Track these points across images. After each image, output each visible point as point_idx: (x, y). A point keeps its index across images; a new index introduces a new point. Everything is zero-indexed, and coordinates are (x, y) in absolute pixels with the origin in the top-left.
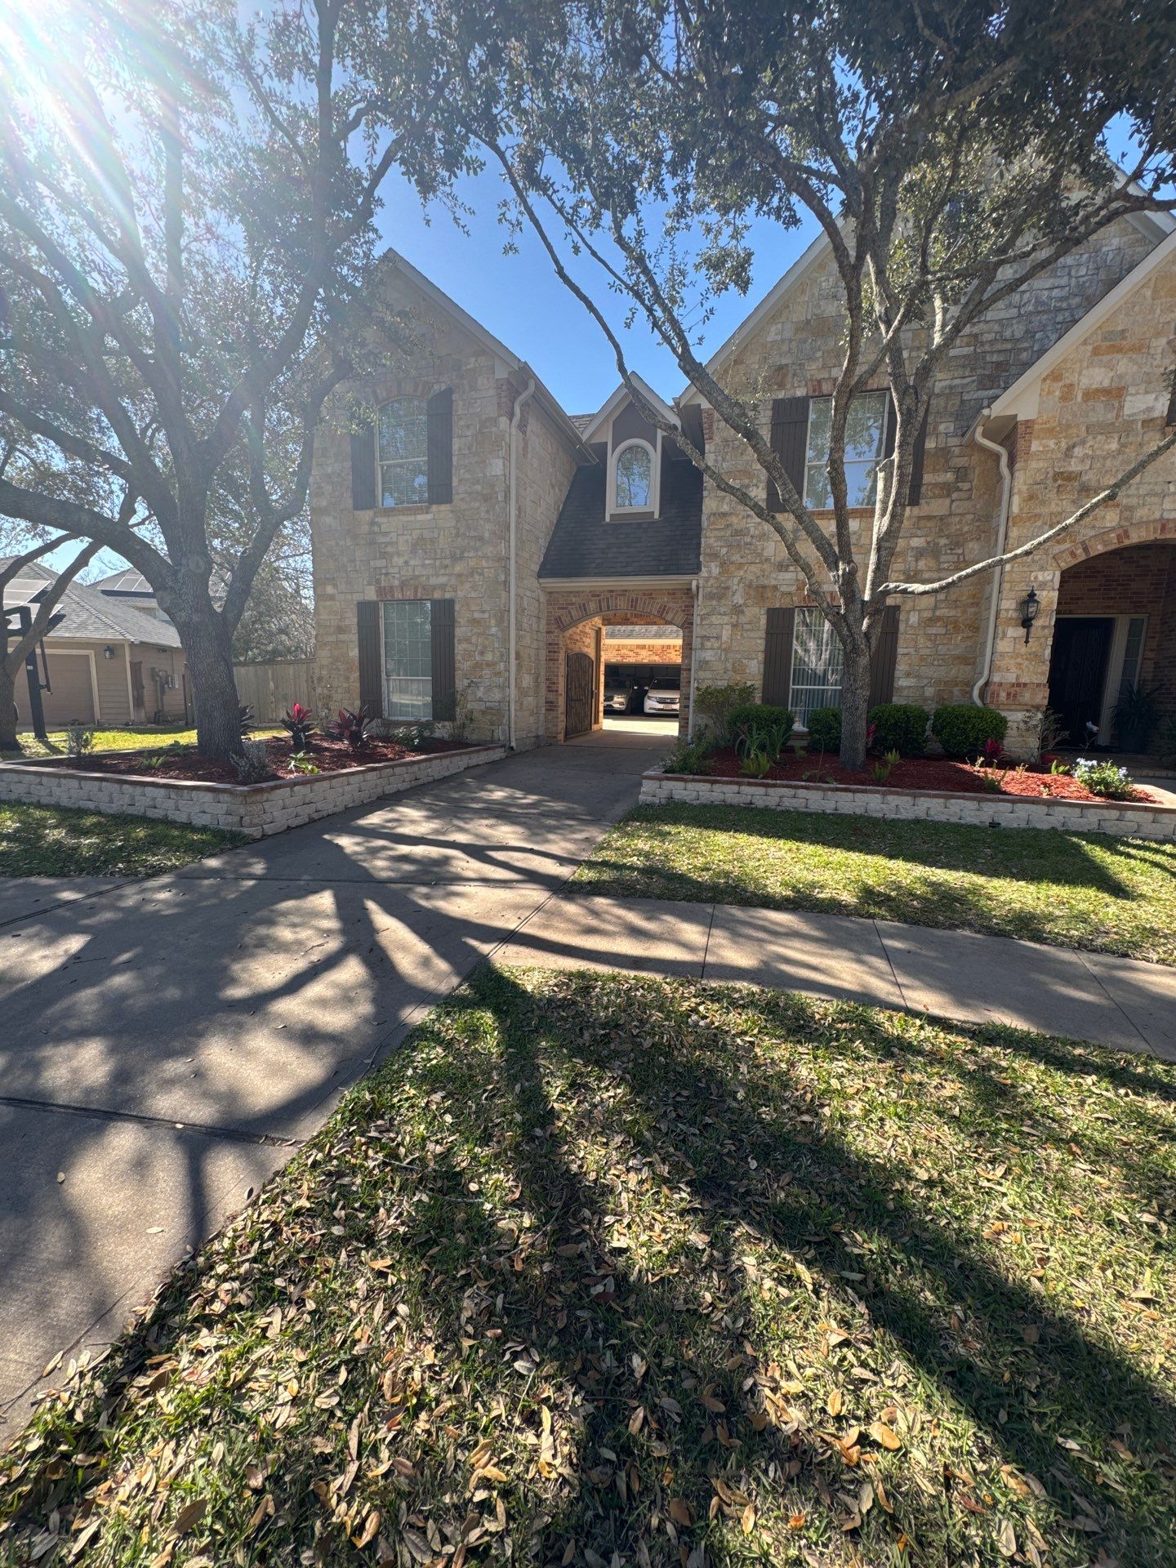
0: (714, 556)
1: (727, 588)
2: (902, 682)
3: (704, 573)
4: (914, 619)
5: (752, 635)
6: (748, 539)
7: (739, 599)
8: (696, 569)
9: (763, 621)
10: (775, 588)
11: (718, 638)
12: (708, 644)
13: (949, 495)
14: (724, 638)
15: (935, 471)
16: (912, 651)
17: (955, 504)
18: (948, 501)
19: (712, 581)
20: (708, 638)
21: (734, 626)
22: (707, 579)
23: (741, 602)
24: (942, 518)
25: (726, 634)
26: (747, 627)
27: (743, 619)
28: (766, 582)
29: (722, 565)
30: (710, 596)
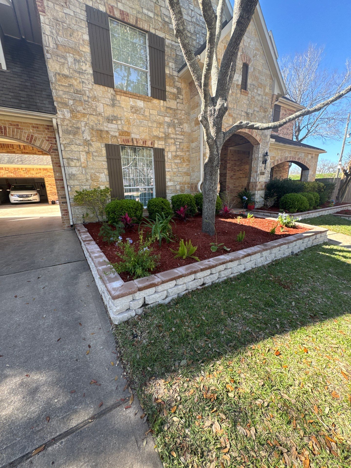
0: (65, 105)
1: (78, 128)
2: (169, 184)
3: (59, 114)
4: (170, 155)
5: (99, 159)
6: (86, 99)
7: (87, 136)
8: (54, 111)
9: (104, 152)
10: (107, 132)
11: (78, 160)
12: (73, 164)
13: (176, 100)
14: (82, 160)
15: (170, 86)
16: (170, 169)
17: (178, 105)
18: (176, 103)
19: (66, 122)
20: (72, 160)
21: (88, 153)
22: (63, 120)
23: (89, 138)
24: (175, 110)
25: (83, 157)
26: (95, 154)
27: (92, 149)
28: (102, 128)
29: (72, 111)
30: (67, 132)
